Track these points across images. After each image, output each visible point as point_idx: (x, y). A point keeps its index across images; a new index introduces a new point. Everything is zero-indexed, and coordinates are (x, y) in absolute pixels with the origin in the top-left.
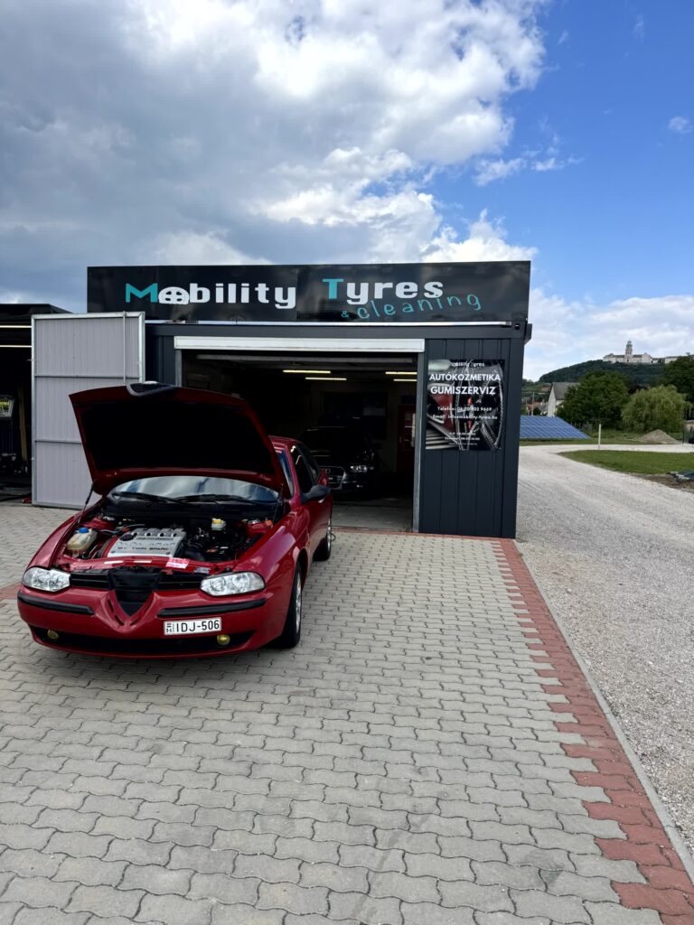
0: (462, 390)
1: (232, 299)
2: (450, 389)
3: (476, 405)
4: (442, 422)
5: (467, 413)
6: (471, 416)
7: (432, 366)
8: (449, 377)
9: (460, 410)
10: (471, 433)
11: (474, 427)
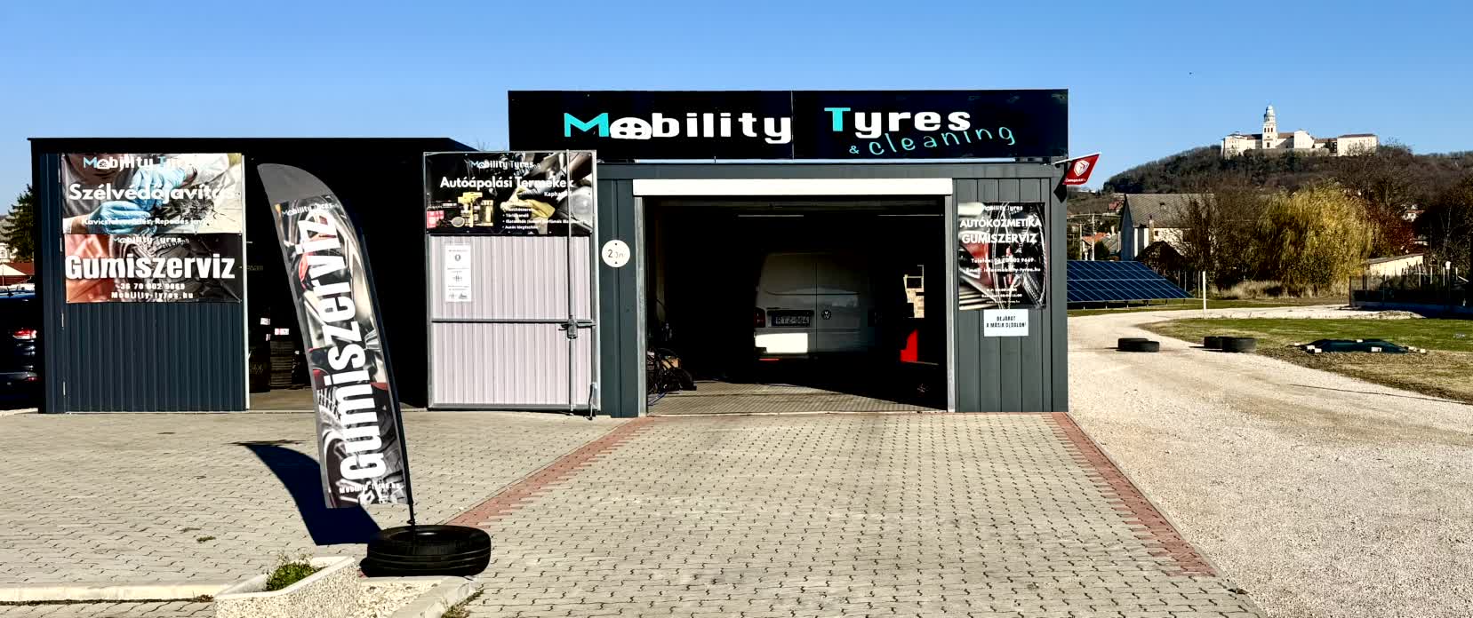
0: (998, 238)
1: (709, 132)
2: (985, 238)
3: (1016, 256)
4: (978, 277)
5: (1006, 265)
6: (1011, 268)
7: (962, 210)
8: (982, 223)
9: (997, 261)
10: (1012, 289)
11: (1015, 281)
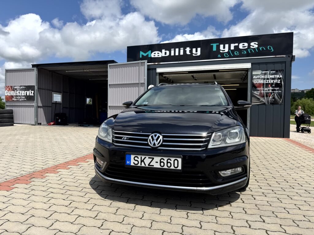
0: (266, 81)
1: (177, 54)
2: (262, 81)
3: (273, 87)
4: (259, 94)
5: (269, 90)
6: (271, 91)
7: (254, 73)
8: (261, 77)
9: (266, 89)
10: (270, 98)
11: (272, 95)
